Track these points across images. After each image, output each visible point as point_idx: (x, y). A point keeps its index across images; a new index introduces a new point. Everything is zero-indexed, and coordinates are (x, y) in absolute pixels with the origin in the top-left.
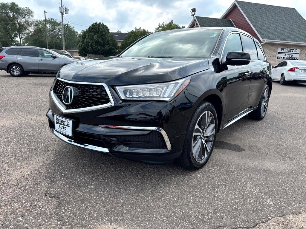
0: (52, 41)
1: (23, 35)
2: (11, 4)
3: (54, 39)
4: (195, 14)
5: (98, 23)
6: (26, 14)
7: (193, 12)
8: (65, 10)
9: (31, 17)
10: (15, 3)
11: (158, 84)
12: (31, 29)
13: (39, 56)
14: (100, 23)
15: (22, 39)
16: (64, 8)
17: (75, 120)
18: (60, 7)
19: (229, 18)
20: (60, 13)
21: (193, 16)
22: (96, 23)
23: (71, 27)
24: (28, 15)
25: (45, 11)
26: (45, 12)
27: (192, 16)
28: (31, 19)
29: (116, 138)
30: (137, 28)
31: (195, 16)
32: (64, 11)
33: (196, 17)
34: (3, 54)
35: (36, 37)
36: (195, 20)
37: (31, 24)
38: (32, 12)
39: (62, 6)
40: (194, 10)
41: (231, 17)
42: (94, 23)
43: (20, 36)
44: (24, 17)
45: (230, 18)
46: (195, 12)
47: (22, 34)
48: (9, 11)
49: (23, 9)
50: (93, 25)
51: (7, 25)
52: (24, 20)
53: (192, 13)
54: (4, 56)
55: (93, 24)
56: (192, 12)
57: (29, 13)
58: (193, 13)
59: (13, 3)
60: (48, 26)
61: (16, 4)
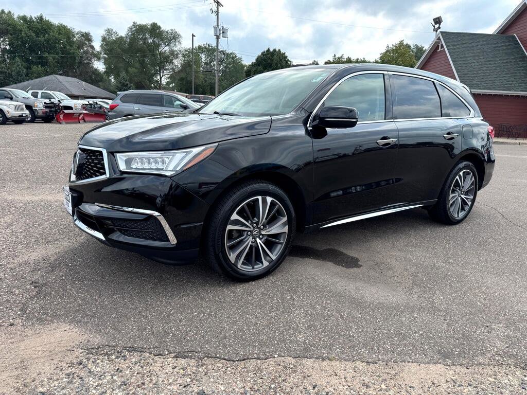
0: (206, 81)
1: (165, 72)
2: (151, 24)
3: (208, 77)
4: (439, 28)
5: (271, 50)
6: (171, 40)
7: (436, 23)
8: (222, 32)
9: (177, 43)
10: (156, 24)
11: (163, 152)
12: (178, 62)
13: (163, 106)
14: (275, 50)
15: (163, 77)
16: (221, 29)
17: (76, 195)
18: (215, 27)
19: (510, 33)
20: (216, 37)
21: (437, 31)
22: (268, 50)
23: (237, 58)
24: (174, 40)
25: (193, 34)
26: (193, 36)
27: (434, 31)
28: (176, 48)
29: (112, 222)
30: (337, 56)
31: (439, 31)
32: (220, 33)
33: (442, 33)
34: (116, 102)
35: (183, 75)
36: (439, 39)
37: (177, 55)
38: (179, 35)
39: (218, 25)
40: (438, 21)
41: (516, 30)
42: (266, 50)
43: (160, 73)
44: (168, 45)
45: (514, 32)
46: (440, 24)
47: (164, 70)
48: (148, 36)
49: (167, 32)
50: (263, 54)
51: (145, 56)
52: (167, 48)
53: (434, 26)
54: (118, 105)
55: (264, 52)
56: (434, 24)
57: (174, 37)
58: (437, 26)
59: (154, 23)
60: (203, 56)
61: (159, 24)
